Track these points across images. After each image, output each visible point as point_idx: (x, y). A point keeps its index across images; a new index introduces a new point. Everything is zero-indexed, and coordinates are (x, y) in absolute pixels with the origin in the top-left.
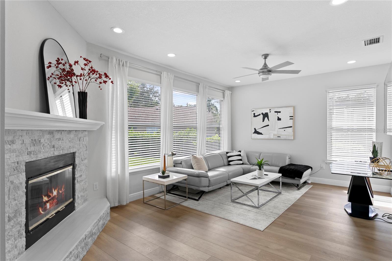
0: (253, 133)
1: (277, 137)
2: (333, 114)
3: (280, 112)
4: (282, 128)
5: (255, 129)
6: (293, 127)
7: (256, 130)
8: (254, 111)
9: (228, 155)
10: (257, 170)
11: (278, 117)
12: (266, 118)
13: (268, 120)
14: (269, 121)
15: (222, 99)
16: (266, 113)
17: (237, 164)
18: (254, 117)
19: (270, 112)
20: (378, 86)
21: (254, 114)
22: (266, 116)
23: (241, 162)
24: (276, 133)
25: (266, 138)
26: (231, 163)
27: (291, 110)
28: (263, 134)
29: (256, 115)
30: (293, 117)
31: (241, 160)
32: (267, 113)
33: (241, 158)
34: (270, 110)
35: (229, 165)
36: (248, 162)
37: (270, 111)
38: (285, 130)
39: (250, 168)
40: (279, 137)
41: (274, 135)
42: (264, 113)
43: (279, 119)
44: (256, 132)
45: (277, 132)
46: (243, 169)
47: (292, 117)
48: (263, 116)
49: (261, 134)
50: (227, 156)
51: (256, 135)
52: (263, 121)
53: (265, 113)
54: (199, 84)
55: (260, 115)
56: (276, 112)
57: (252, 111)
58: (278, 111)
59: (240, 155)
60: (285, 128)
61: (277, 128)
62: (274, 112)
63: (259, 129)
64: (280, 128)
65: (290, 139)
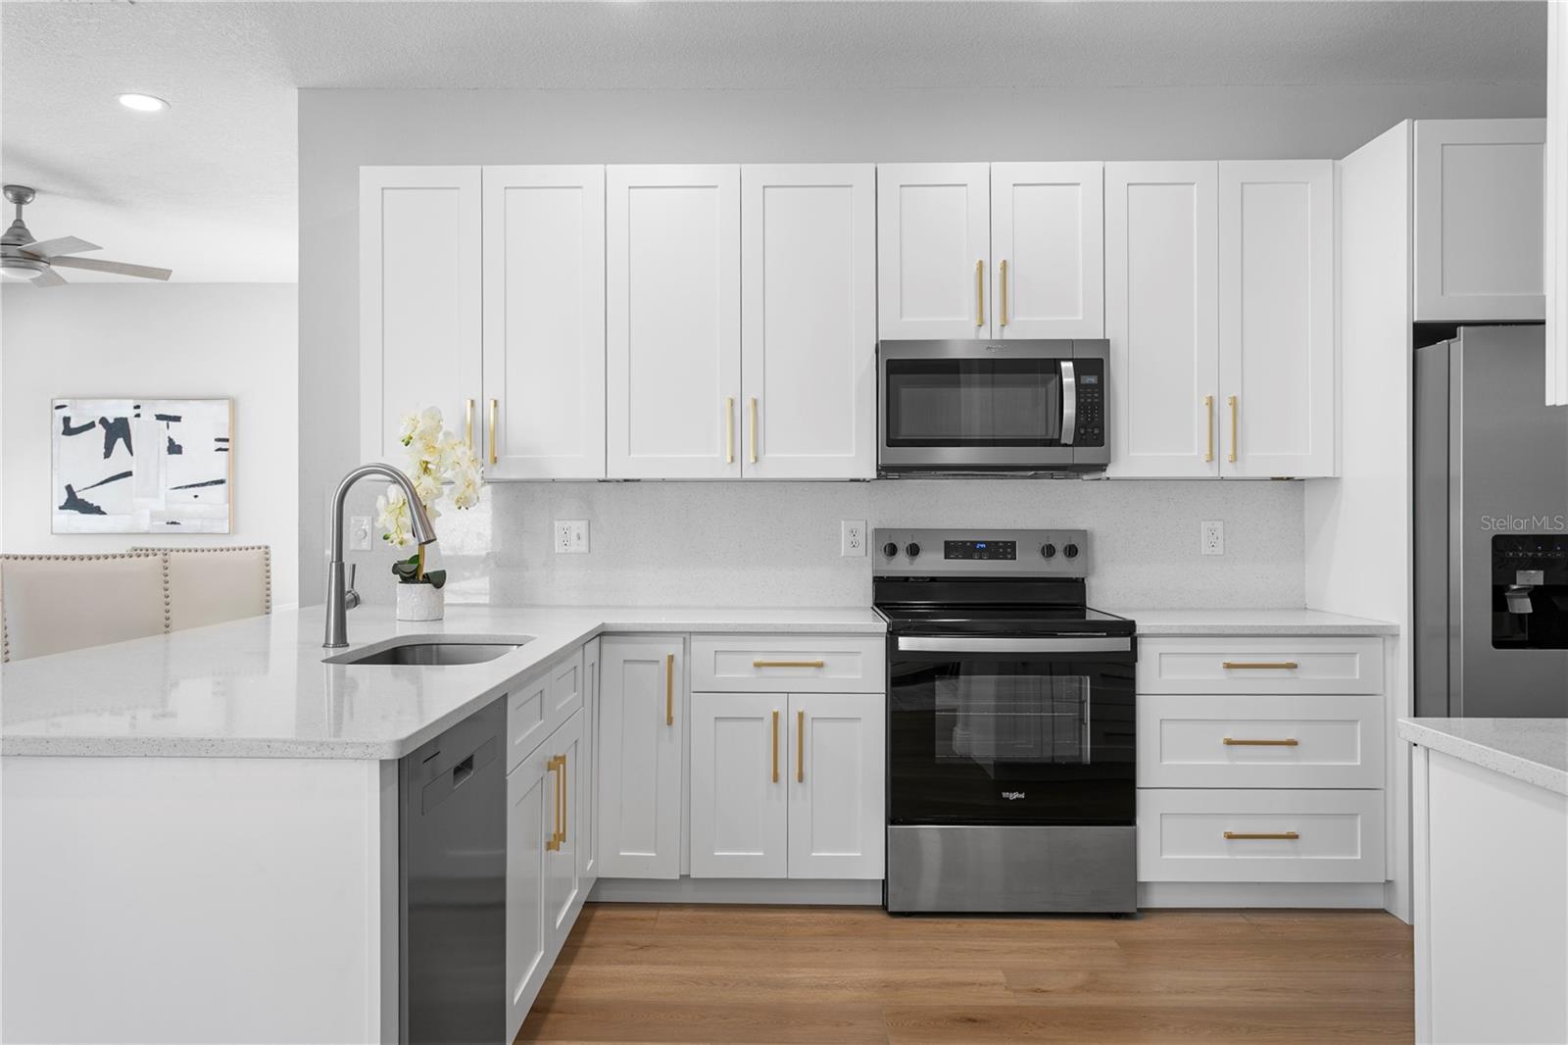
0: (61, 508)
1: (165, 523)
3: (177, 419)
4: (186, 487)
5: (69, 488)
6: (227, 481)
7: (74, 493)
8: (64, 406)
11: (170, 440)
12: (120, 442)
13: (128, 452)
14: (132, 454)
16: (121, 418)
18: (64, 433)
19: (138, 416)
21: (67, 420)
22: (117, 431)
24: (164, 509)
25: (120, 530)
27: (221, 411)
28: (104, 513)
29: (73, 424)
30: (227, 440)
32: (126, 419)
34: (137, 407)
37: (137, 411)
40: (175, 523)
41: (154, 516)
42: (111, 421)
43: (174, 449)
44: (74, 503)
45: (166, 501)
47: (223, 444)
48: (105, 431)
49: (97, 510)
51: (75, 515)
52: (107, 455)
53: (116, 419)
55: (92, 425)
56: (160, 417)
57: (58, 408)
58: (172, 414)
60: (198, 485)
61: (166, 486)
62: (156, 415)
63: (86, 489)
64: (180, 487)
65: (215, 530)
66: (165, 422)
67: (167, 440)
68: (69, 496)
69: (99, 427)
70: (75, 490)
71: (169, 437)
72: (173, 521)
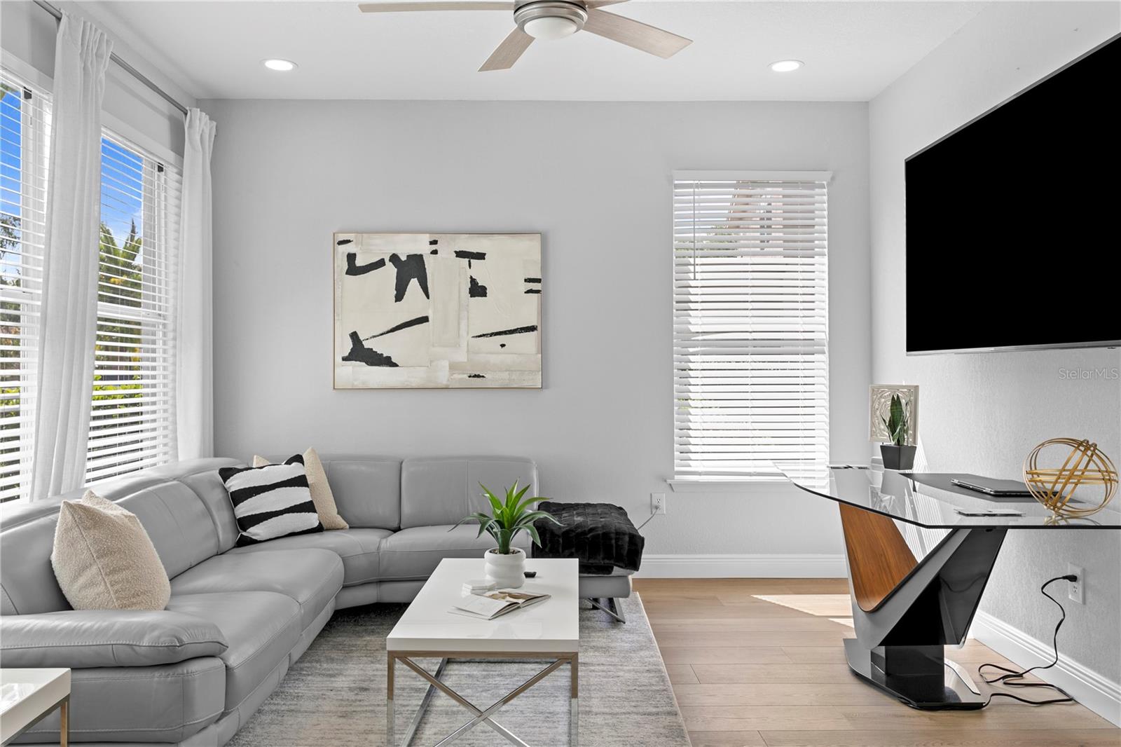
0: (344, 359)
1: (466, 376)
2: (695, 279)
3: (481, 256)
4: (492, 335)
5: (354, 336)
6: (539, 328)
7: (360, 342)
8: (348, 241)
9: (235, 483)
10: (487, 554)
11: (473, 281)
12: (414, 283)
13: (423, 294)
14: (428, 297)
15: (169, 156)
16: (415, 255)
17: (287, 533)
18: (347, 273)
19: (435, 252)
20: (833, 179)
21: (351, 257)
22: (411, 270)
23: (311, 520)
24: (466, 360)
25: (414, 385)
26: (256, 531)
27: (531, 247)
28: (395, 365)
29: (359, 262)
30: (538, 281)
31: (308, 507)
32: (421, 256)
33: (309, 499)
34: (434, 242)
35: (244, 542)
36: (338, 513)
37: (434, 247)
38: (503, 346)
39: (379, 548)
40: (478, 376)
41: (453, 367)
42: (403, 258)
43: (477, 290)
44: (360, 353)
45: (468, 351)
46: (344, 560)
47: (534, 285)
48: (395, 270)
49: (388, 362)
50: (225, 490)
51: (360, 367)
52: (399, 297)
53: (408, 256)
54: (59, 19)
55: (381, 263)
56: (460, 254)
57: (341, 243)
58: (474, 250)
59: (300, 481)
60: (505, 333)
61: (468, 333)
62: (456, 252)
63: (374, 337)
64: (484, 335)
65: (525, 384)
66: (467, 260)
67: (469, 280)
68: (354, 344)
69: (389, 266)
70: (361, 338)
71: (471, 277)
72: (477, 374)
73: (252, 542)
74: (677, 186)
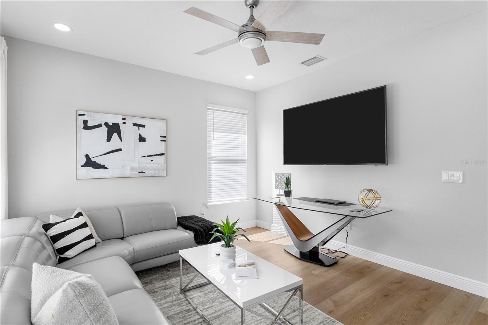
0: (82, 166)
1: (137, 172)
2: (213, 139)
3: (143, 126)
4: (148, 156)
5: (87, 156)
6: (165, 154)
7: (90, 159)
8: (84, 115)
11: (140, 135)
12: (115, 135)
14: (121, 141)
16: (116, 124)
18: (84, 128)
19: (124, 123)
20: (248, 112)
21: (85, 122)
22: (114, 129)
24: (137, 166)
25: (116, 176)
27: (162, 125)
28: (107, 168)
29: (89, 124)
30: (165, 137)
32: (118, 124)
33: (90, 233)
34: (124, 119)
36: (98, 236)
37: (124, 121)
38: (152, 160)
40: (143, 172)
41: (132, 169)
42: (111, 124)
43: (142, 139)
44: (89, 163)
45: (138, 163)
47: (163, 138)
48: (107, 129)
49: (103, 167)
50: (49, 236)
51: (90, 169)
52: (109, 140)
53: (112, 124)
55: (100, 126)
56: (135, 125)
57: (80, 115)
58: (141, 124)
60: (153, 156)
61: (138, 156)
62: (133, 124)
63: (97, 156)
64: (145, 156)
65: (160, 175)
66: (138, 127)
67: (139, 135)
68: (87, 160)
69: (104, 127)
70: (90, 157)
71: (139, 134)
72: (142, 171)
73: (67, 259)
74: (208, 109)
